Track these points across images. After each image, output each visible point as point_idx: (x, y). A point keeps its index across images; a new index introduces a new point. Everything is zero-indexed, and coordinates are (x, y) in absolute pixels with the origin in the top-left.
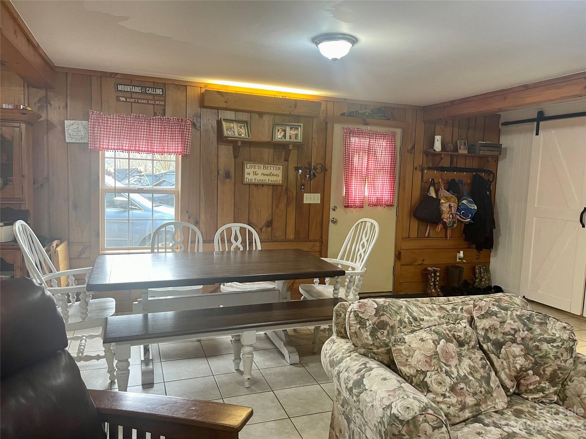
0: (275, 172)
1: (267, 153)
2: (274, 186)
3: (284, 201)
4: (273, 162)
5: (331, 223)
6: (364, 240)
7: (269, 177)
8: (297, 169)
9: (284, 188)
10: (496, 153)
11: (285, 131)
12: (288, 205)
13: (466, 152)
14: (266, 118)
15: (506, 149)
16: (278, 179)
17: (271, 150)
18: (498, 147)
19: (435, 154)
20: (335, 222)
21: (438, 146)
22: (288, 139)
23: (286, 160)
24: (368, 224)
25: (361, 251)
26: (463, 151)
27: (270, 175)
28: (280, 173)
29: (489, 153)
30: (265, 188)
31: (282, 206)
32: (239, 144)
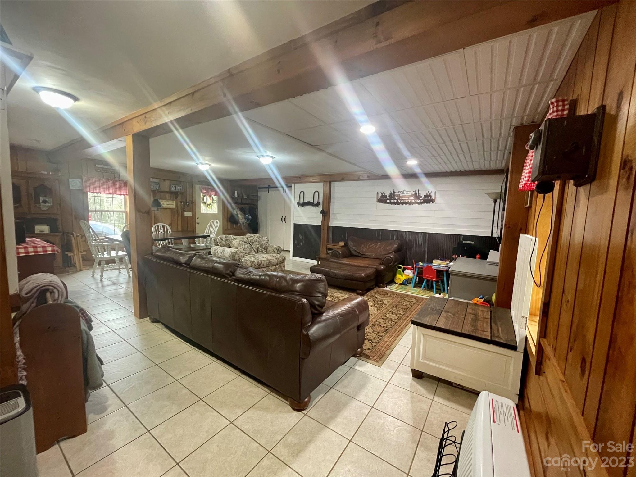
0: (172, 203)
1: (168, 196)
2: (171, 209)
3: (176, 215)
4: (171, 200)
5: (197, 224)
6: (214, 227)
7: (169, 205)
8: (181, 202)
9: (176, 210)
10: (257, 198)
11: (175, 187)
12: (178, 217)
13: (246, 198)
14: (167, 181)
15: (260, 197)
16: (173, 206)
17: (170, 195)
18: (257, 196)
19: (236, 198)
20: (198, 223)
21: (236, 195)
22: (177, 190)
23: (176, 198)
24: (215, 222)
25: (213, 231)
26: (245, 197)
27: (170, 204)
28: (174, 204)
29: (255, 198)
30: (168, 210)
31: (176, 217)
32: (157, 192)
